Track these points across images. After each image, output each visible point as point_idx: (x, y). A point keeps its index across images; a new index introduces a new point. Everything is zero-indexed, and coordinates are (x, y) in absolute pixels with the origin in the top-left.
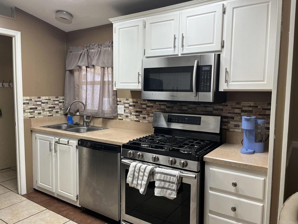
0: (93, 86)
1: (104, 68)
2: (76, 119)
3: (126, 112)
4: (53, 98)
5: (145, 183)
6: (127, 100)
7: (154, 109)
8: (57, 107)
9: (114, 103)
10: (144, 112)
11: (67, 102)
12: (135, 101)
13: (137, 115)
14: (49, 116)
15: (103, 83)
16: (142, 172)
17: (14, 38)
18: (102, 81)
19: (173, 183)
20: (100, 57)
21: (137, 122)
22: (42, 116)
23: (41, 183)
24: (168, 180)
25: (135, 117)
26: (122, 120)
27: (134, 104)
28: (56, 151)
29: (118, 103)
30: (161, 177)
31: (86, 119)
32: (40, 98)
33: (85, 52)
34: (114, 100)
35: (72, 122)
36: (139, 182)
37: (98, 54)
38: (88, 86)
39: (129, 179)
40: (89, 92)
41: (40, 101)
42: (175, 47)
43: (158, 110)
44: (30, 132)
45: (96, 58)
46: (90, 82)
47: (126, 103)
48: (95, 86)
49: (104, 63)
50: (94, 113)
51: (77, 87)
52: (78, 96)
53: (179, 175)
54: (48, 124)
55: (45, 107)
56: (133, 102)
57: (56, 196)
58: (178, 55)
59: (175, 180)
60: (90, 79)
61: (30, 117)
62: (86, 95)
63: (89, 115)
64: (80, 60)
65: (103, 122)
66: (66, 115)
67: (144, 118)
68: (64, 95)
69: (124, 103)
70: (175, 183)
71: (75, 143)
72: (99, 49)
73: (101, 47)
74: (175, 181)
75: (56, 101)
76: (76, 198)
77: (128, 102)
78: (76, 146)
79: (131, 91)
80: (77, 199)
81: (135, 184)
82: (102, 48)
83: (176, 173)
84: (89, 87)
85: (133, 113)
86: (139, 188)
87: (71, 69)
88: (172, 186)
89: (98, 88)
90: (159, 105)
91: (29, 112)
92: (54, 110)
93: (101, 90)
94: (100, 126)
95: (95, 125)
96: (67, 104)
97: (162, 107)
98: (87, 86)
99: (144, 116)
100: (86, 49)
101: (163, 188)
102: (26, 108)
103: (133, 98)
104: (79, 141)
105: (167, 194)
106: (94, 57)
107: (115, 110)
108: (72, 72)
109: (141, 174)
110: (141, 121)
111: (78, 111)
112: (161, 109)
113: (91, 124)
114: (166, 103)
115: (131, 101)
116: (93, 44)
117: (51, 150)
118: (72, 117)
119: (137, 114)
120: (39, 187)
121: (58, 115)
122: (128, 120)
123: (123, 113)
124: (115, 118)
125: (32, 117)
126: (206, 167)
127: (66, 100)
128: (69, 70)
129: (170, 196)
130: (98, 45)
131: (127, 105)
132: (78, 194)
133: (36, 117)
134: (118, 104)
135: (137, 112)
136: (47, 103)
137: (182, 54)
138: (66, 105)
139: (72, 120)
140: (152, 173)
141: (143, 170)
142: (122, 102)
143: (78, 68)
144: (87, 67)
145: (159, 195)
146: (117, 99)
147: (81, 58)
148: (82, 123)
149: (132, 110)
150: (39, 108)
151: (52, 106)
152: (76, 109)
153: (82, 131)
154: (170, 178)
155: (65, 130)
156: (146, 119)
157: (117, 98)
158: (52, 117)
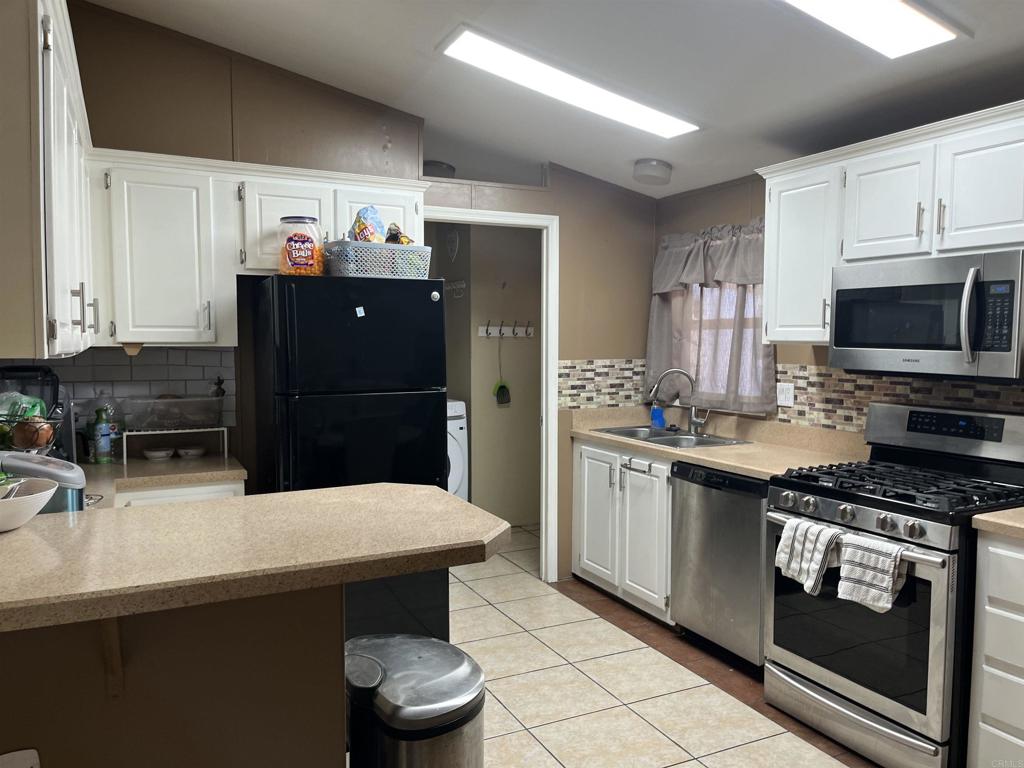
0: (714, 331)
1: (744, 287)
2: (672, 417)
3: (798, 400)
4: (620, 363)
5: (818, 567)
6: (804, 368)
7: (875, 394)
8: (628, 385)
9: (767, 378)
10: (848, 403)
11: (651, 373)
12: (824, 372)
13: (829, 411)
14: (609, 406)
15: (741, 323)
16: (811, 541)
17: (545, 232)
18: (737, 319)
19: (883, 572)
20: (736, 259)
21: (827, 430)
22: (594, 406)
23: (588, 563)
24: (872, 564)
25: (822, 414)
26: (789, 421)
27: (821, 379)
28: (622, 488)
29: (779, 376)
30: (854, 554)
31: (697, 416)
32: (591, 362)
33: (699, 249)
34: (767, 368)
35: (662, 422)
36: (805, 566)
37: (731, 251)
38: (703, 332)
39: (781, 558)
40: (707, 349)
41: (593, 370)
42: (919, 233)
43: (887, 398)
44: (570, 440)
45: (725, 261)
46: (710, 321)
47: (801, 378)
48: (721, 331)
49: (744, 275)
50: (718, 402)
51: (676, 335)
52: (679, 358)
53: (899, 554)
54: (608, 425)
55: (603, 384)
56: (819, 375)
57: (619, 594)
58: (929, 253)
59: (888, 564)
60: (708, 314)
61: (570, 407)
62: (699, 354)
63: (704, 406)
64: (687, 269)
65: (739, 426)
66: (648, 404)
67: (848, 419)
68: (644, 356)
69: (794, 377)
70: (888, 572)
71: (664, 469)
72: (734, 238)
73: (738, 234)
74: (890, 567)
75: (627, 369)
76: (664, 601)
77: (806, 374)
78: (668, 478)
79: (814, 347)
80: (667, 605)
81: (794, 570)
82: (742, 235)
83: (894, 548)
84: (707, 335)
85: (817, 405)
86: (802, 579)
87: (665, 291)
88: (882, 581)
89: (727, 336)
90: (891, 383)
91: (570, 395)
92: (621, 393)
93: (735, 344)
94: (732, 436)
95: (719, 433)
96: (653, 378)
97: (900, 389)
98: (700, 332)
99: (847, 413)
100: (701, 241)
101: (859, 582)
102: (564, 386)
103: (818, 363)
104: (673, 465)
105: (869, 598)
106: (720, 258)
107: (770, 394)
108: (665, 298)
109: (810, 546)
110: (838, 427)
111: (677, 396)
112: (894, 395)
113: (710, 431)
114: (910, 380)
115: (812, 370)
116: (720, 226)
117: (611, 484)
118: (662, 412)
119: (830, 407)
120: (584, 571)
121: (630, 404)
122: (804, 423)
123: (790, 403)
124: (769, 416)
125: (574, 407)
126: (981, 545)
127: (649, 369)
128: (659, 294)
129: (876, 604)
130: (733, 228)
131: (802, 383)
132: (669, 593)
133: (582, 407)
134: (777, 381)
135: (828, 401)
136: (607, 374)
137: (941, 251)
138: (650, 380)
139: (663, 419)
140: (835, 547)
141: (813, 538)
142: (789, 374)
143: (681, 288)
144: (702, 285)
145: (849, 598)
146: (776, 367)
147: (689, 262)
148: (685, 427)
149: (816, 397)
150: (590, 386)
151: (618, 381)
152: (674, 392)
153: (684, 443)
154: (877, 560)
155: (645, 440)
156: (854, 421)
157: (776, 363)
158: (616, 408)
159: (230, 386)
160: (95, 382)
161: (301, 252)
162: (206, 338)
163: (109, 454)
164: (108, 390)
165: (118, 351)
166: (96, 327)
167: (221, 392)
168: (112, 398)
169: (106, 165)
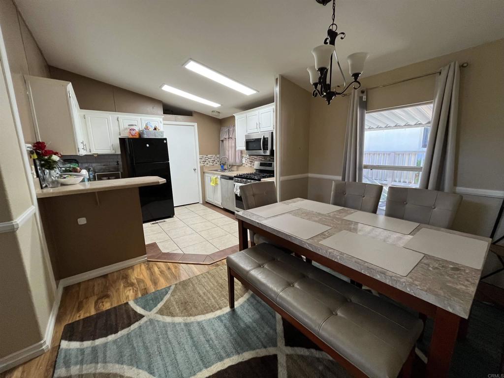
2: (225, 167)
4: (214, 156)
9: (240, 158)
10: (253, 162)
14: (212, 165)
22: (208, 165)
23: (209, 199)
25: (250, 164)
32: (207, 156)
34: (240, 156)
35: (223, 168)
42: (257, 128)
44: (203, 173)
45: (232, 133)
48: (232, 149)
50: (232, 163)
51: (225, 149)
52: (225, 154)
54: (212, 169)
55: (210, 160)
57: (214, 204)
58: (259, 132)
60: (230, 145)
62: (229, 153)
63: (230, 164)
64: (226, 135)
65: (237, 168)
66: (220, 164)
68: (219, 154)
75: (216, 157)
77: (247, 156)
78: (220, 178)
87: (222, 140)
91: (203, 163)
92: (215, 162)
95: (233, 169)
98: (229, 148)
100: (228, 129)
102: (201, 161)
104: (222, 176)
110: (252, 167)
111: (226, 162)
113: (231, 169)
118: (223, 166)
121: (217, 165)
122: (247, 166)
123: (245, 162)
124: (241, 165)
127: (220, 157)
131: (246, 158)
134: (242, 158)
135: (250, 161)
136: (211, 158)
138: (220, 159)
143: (225, 139)
147: (226, 133)
148: (227, 169)
149: (248, 161)
150: (207, 161)
151: (214, 160)
153: (225, 172)
155: (218, 172)
157: (241, 154)
159: (120, 163)
160: (87, 163)
161: (133, 132)
162: (113, 152)
163: (92, 178)
164: (91, 165)
165: (92, 156)
166: (86, 150)
167: (118, 164)
168: (92, 166)
169: (84, 113)
